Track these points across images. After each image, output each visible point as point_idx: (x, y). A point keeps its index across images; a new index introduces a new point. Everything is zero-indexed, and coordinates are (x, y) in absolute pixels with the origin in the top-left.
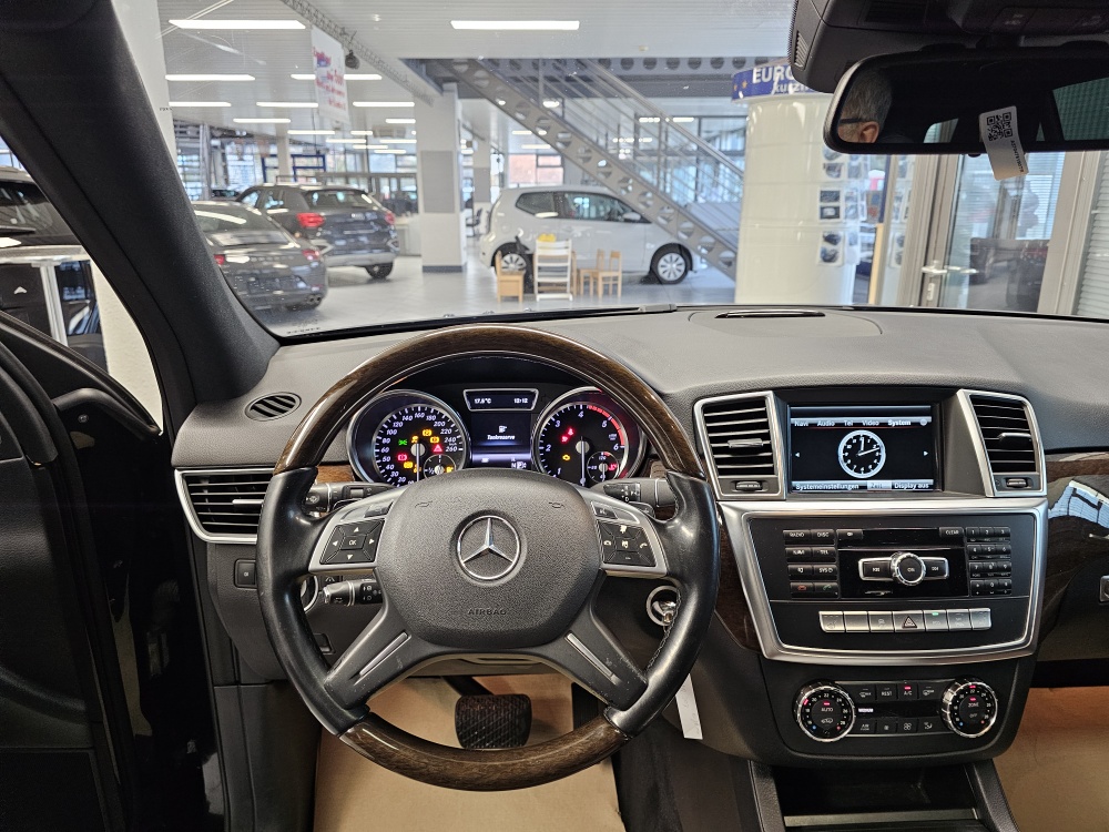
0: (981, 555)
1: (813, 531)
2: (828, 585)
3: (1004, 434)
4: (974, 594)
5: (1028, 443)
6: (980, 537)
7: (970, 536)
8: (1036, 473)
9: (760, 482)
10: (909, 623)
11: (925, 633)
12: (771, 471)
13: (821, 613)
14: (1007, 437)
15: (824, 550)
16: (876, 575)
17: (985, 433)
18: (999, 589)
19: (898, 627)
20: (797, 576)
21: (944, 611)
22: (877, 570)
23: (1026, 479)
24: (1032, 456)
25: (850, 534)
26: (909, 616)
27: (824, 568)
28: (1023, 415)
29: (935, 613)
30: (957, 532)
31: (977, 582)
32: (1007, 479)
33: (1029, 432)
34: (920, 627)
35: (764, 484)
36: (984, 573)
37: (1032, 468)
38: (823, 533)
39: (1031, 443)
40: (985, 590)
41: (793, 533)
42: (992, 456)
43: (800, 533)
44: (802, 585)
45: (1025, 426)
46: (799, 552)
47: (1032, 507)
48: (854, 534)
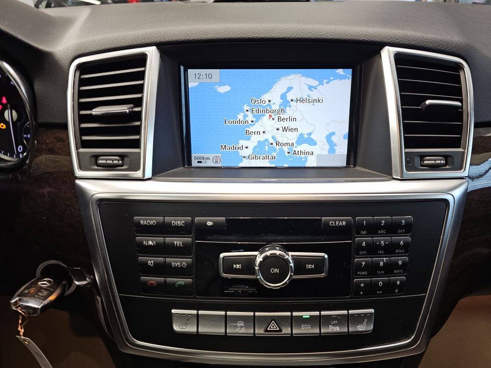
0: (372, 249)
1: (167, 219)
2: (181, 281)
3: (428, 102)
4: (357, 294)
5: (457, 114)
6: (373, 229)
7: (359, 227)
8: (461, 150)
9: (122, 156)
10: (273, 326)
11: (292, 338)
12: (136, 144)
13: (173, 311)
14: (431, 105)
15: (178, 241)
16: (237, 271)
17: (404, 100)
18: (389, 287)
19: (260, 331)
20: (147, 270)
21: (317, 313)
22: (238, 266)
23: (446, 157)
24: (459, 130)
25: (209, 223)
26: (273, 319)
27: (177, 262)
28: (458, 80)
29: (306, 315)
30: (344, 223)
31: (361, 281)
32: (422, 156)
33: (461, 101)
34: (286, 331)
35: (126, 159)
36: (373, 270)
37: (457, 143)
38: (179, 221)
39: (462, 113)
40: (371, 289)
41: (144, 221)
42: (407, 128)
43: (152, 221)
44: (153, 280)
45: (457, 92)
46: (150, 243)
47: (447, 191)
48: (216, 224)
